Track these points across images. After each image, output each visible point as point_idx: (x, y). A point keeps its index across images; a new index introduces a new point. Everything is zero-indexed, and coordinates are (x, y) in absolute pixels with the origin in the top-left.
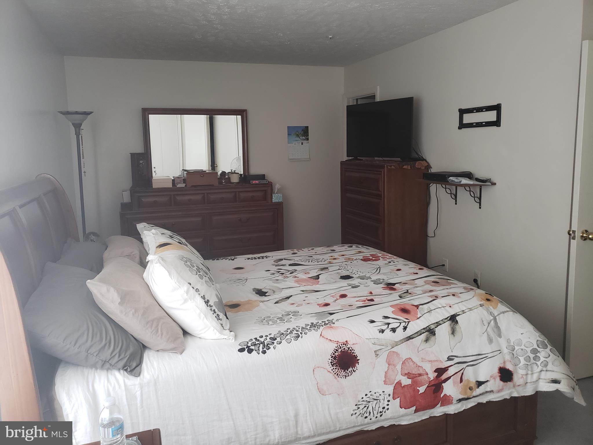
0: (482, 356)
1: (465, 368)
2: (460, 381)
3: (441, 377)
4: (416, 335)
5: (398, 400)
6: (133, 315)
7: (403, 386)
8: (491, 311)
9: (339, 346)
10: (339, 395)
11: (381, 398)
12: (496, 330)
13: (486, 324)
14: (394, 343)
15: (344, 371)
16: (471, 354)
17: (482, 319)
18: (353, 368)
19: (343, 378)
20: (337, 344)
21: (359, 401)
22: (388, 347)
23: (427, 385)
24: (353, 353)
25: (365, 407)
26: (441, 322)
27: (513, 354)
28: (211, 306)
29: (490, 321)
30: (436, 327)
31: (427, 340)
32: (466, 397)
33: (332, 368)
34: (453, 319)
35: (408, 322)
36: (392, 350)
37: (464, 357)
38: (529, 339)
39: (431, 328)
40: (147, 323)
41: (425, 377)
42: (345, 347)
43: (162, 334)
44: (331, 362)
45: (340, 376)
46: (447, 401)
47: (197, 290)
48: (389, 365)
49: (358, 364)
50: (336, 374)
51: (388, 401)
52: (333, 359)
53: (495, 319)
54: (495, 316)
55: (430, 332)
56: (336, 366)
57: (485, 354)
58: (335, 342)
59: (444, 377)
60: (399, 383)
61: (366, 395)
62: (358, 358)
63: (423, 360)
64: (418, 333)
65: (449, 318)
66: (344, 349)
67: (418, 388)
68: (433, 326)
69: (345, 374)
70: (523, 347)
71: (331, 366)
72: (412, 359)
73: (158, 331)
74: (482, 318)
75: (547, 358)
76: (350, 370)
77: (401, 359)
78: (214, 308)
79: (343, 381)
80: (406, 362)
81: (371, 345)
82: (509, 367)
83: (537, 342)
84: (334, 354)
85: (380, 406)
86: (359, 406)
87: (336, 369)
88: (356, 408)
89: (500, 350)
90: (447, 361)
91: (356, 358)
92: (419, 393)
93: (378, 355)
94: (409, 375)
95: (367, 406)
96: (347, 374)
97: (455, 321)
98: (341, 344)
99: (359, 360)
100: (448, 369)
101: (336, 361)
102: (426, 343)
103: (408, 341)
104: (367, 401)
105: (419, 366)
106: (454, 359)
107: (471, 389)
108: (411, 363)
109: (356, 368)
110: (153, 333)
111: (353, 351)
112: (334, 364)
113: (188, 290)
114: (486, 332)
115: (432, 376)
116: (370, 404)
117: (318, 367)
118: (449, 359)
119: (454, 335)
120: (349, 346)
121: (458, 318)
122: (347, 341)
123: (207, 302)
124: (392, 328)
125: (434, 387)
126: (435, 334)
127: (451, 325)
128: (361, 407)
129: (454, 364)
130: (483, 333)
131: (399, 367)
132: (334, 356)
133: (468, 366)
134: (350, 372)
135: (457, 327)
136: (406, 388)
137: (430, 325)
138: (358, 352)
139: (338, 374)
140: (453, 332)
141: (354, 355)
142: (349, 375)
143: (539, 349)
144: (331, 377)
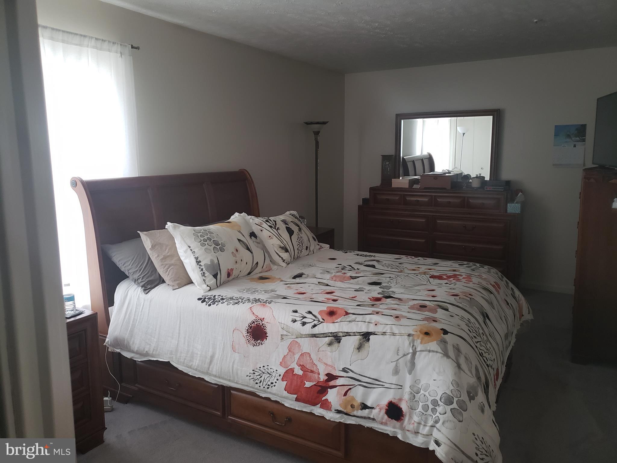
0: (379, 382)
1: (356, 386)
2: (343, 394)
3: (329, 382)
4: (322, 336)
5: (285, 383)
6: (156, 258)
7: (294, 373)
8: (415, 344)
9: (257, 320)
10: (244, 356)
11: (274, 374)
12: (409, 364)
13: (401, 354)
14: (299, 334)
15: (255, 341)
16: (368, 376)
17: (398, 348)
18: (262, 341)
19: (252, 345)
20: (256, 318)
21: (257, 369)
22: (293, 335)
23: (315, 383)
24: (265, 329)
25: (259, 375)
26: (351, 334)
27: (414, 396)
28: (200, 265)
29: (408, 354)
30: (343, 336)
31: (330, 344)
32: (345, 411)
33: (247, 334)
34: (366, 336)
35: (322, 322)
36: (296, 340)
37: (359, 375)
38: (437, 388)
39: (338, 335)
40: (162, 265)
41: (316, 375)
42: (260, 322)
43: (168, 275)
44: (247, 330)
45: (250, 343)
46: (326, 405)
47: (194, 252)
48: (289, 351)
49: (266, 340)
50: (248, 340)
51: (277, 379)
52: (249, 328)
53: (414, 353)
54: (416, 350)
55: (336, 338)
56: (249, 334)
57: (383, 382)
58: (255, 316)
59: (332, 383)
60: (292, 370)
61: (264, 367)
62: (267, 335)
63: (320, 360)
64: (324, 335)
65: (362, 333)
66: (259, 323)
67: (305, 382)
68: (342, 334)
69: (254, 343)
70: (426, 393)
71: (246, 332)
72: (310, 355)
73: (167, 271)
74: (400, 347)
75: (441, 414)
76: (259, 341)
77: (301, 351)
78: (203, 267)
79: (251, 347)
80: (304, 355)
81: (280, 329)
82: (404, 406)
83: (443, 395)
84: (251, 324)
85: (270, 380)
86: (255, 372)
87: (249, 336)
88: (252, 372)
89: (402, 386)
90: (341, 371)
91: (266, 334)
92: (305, 386)
93: (283, 339)
94: (303, 367)
95: (261, 375)
96: (256, 344)
97: (367, 338)
98: (258, 318)
99: (268, 336)
100: (338, 378)
101: (251, 330)
102: (329, 346)
103: (312, 338)
104: (262, 371)
105: (314, 364)
106: (349, 372)
107: (352, 406)
108: (308, 358)
109: (263, 341)
110: (164, 272)
111: (265, 328)
112: (249, 332)
113: (187, 250)
114: (395, 362)
115: (323, 378)
116: (264, 375)
117: (238, 330)
118: (344, 370)
119: (359, 351)
120: (263, 323)
121: (371, 337)
122: (264, 318)
123: (198, 262)
124: (303, 322)
125: (320, 388)
126: (339, 342)
127: (360, 340)
128: (257, 374)
129: (346, 377)
130: (392, 362)
131: (297, 356)
132: (250, 326)
133: (360, 385)
134: (258, 343)
135: (366, 345)
136: (296, 377)
137: (338, 332)
138: (269, 330)
139: (249, 341)
140: (360, 348)
141: (265, 331)
142: (257, 345)
143: (439, 402)
144: (243, 340)
